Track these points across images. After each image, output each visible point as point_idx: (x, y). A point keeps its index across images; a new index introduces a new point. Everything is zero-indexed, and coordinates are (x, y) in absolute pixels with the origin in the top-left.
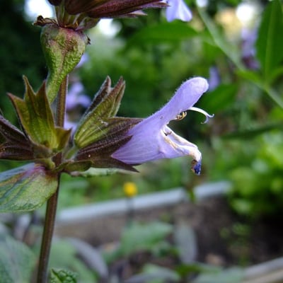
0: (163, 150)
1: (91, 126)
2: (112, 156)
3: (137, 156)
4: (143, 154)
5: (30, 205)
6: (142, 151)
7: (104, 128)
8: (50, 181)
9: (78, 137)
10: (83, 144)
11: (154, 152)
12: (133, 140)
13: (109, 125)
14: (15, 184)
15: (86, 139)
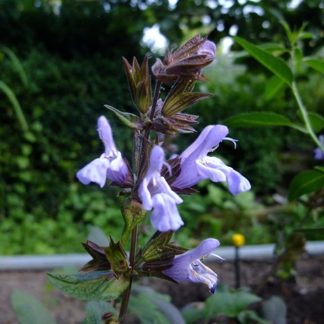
0: (191, 278)
1: (152, 250)
2: (163, 272)
3: (176, 277)
4: (179, 276)
5: (111, 296)
6: (178, 275)
7: (159, 252)
8: (125, 282)
9: (144, 255)
10: (147, 259)
11: (185, 277)
12: (174, 267)
13: (163, 252)
14: (104, 281)
15: (148, 257)
